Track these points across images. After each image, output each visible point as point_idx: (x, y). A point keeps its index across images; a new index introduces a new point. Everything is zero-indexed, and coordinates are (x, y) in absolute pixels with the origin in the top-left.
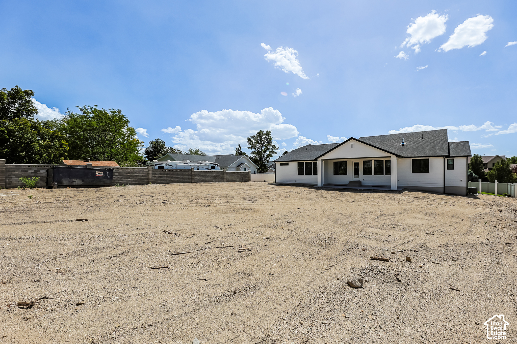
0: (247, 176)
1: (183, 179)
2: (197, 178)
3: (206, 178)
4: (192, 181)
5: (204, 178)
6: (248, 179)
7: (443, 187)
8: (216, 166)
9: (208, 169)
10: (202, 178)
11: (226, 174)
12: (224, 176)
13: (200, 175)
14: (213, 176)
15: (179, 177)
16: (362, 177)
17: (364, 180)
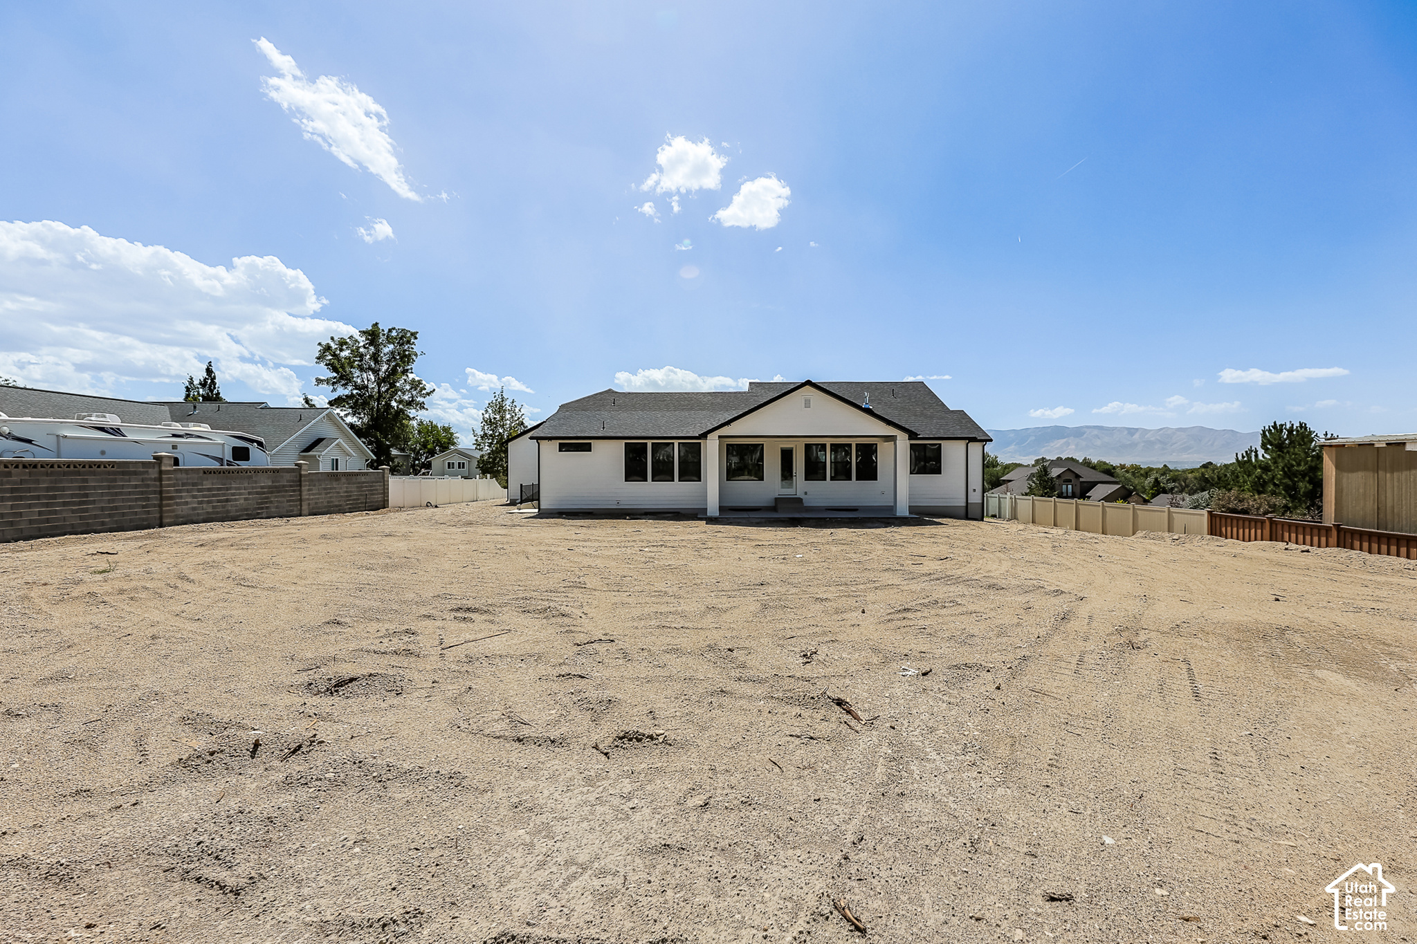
0: (379, 486)
1: (116, 508)
2: (188, 502)
3: (227, 500)
4: (161, 518)
5: (219, 501)
6: (379, 497)
7: (964, 505)
8: (254, 450)
9: (221, 460)
10: (209, 502)
11: (309, 481)
12: (300, 491)
13: (199, 490)
14: (257, 493)
15: (94, 502)
16: (801, 486)
17: (806, 493)
